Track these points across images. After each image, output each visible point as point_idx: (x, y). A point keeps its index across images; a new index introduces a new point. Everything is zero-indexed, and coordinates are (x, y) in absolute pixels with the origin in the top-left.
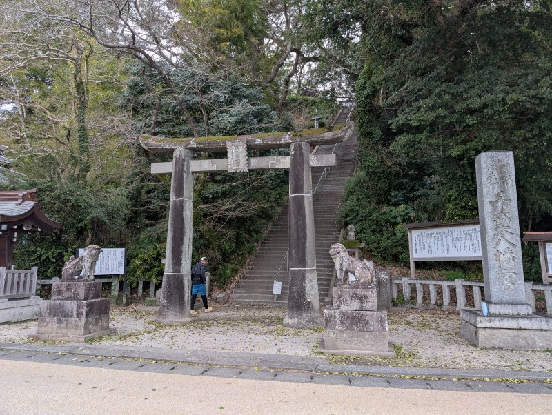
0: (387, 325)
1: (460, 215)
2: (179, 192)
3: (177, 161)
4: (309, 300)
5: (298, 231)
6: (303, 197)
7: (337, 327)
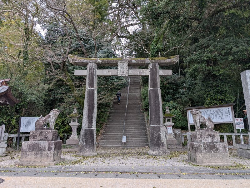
0: (228, 149)
1: (213, 103)
2: (91, 85)
3: (90, 69)
4: (162, 141)
5: (156, 106)
6: (157, 89)
7: (203, 151)
